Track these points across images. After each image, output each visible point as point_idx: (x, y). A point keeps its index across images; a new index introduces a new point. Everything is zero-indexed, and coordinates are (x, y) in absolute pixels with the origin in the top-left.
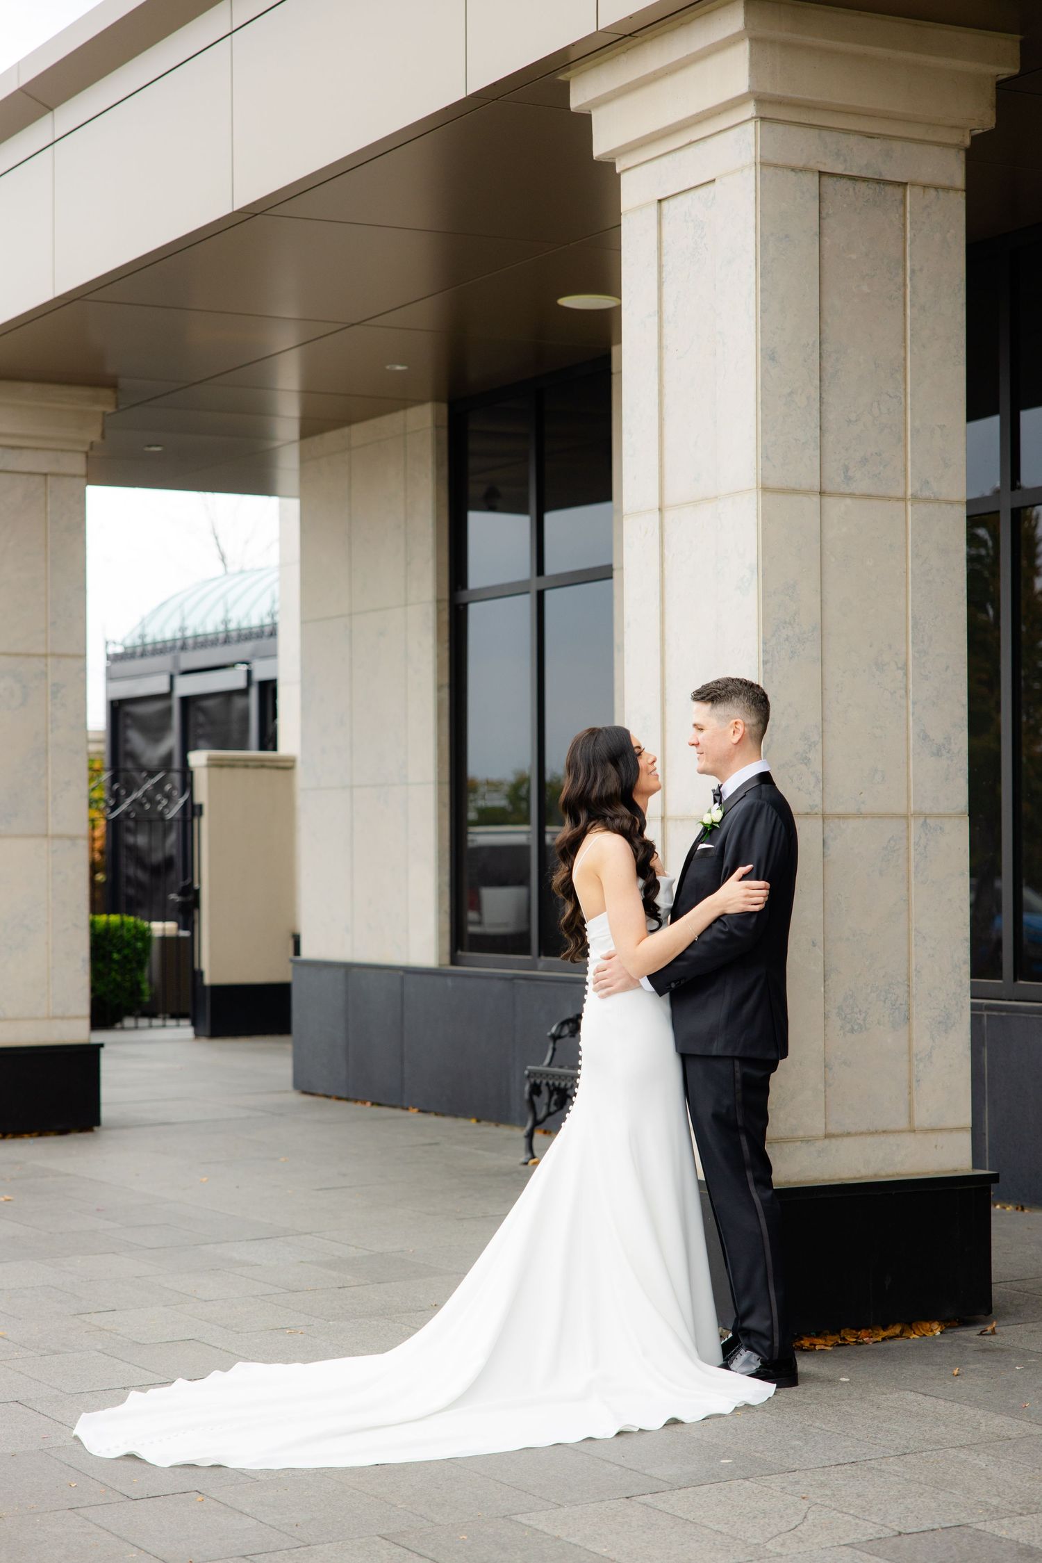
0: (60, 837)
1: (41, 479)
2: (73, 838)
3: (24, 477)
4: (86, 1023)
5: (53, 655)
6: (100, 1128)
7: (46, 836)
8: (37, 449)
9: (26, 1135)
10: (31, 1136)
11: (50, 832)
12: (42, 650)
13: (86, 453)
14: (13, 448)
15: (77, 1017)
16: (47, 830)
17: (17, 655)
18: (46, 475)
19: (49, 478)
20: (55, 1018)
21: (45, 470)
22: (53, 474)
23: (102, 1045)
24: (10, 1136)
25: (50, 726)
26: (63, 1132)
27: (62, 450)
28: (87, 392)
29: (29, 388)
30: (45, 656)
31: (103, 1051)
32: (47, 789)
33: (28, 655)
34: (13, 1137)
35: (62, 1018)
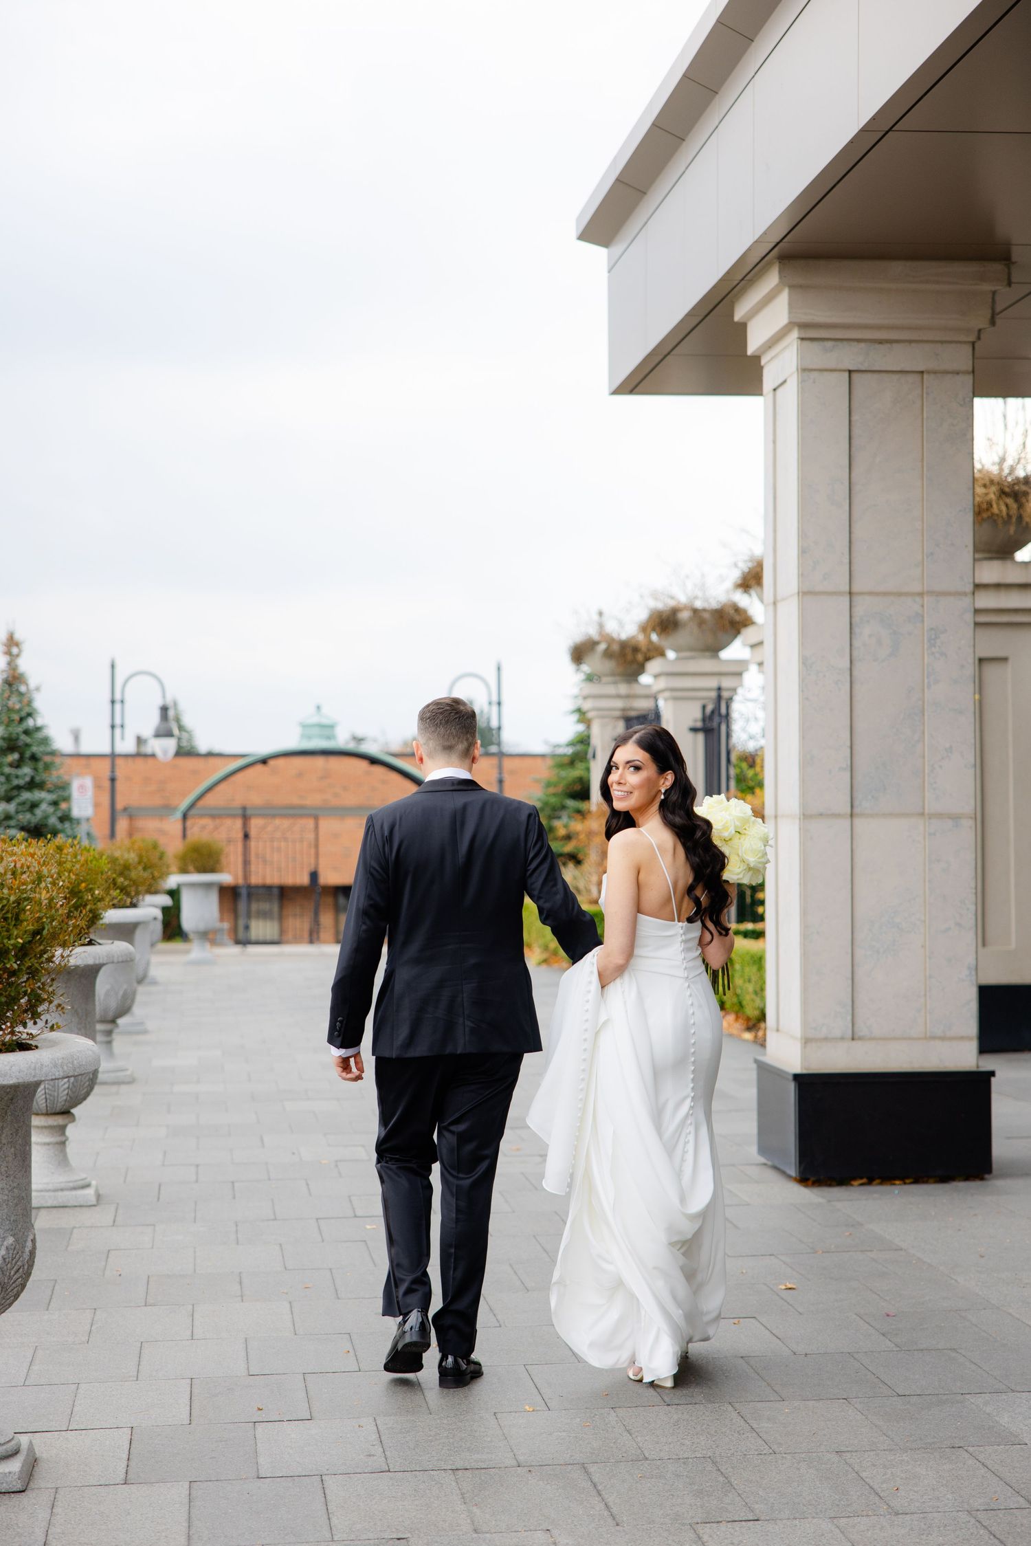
0: (939, 816)
1: (917, 378)
2: (955, 818)
3: (895, 377)
4: (973, 1046)
5: (931, 593)
6: (991, 1176)
7: (922, 814)
8: (910, 341)
9: (897, 1182)
10: (905, 1183)
11: (926, 811)
12: (917, 587)
13: (973, 344)
14: (881, 342)
15: (962, 1038)
16: (924, 809)
17: (885, 594)
18: (922, 372)
19: (925, 376)
20: (933, 1038)
21: (921, 369)
22: (929, 372)
23: (992, 1074)
24: (878, 1181)
25: (926, 681)
26: (944, 1179)
27: (942, 342)
28: (973, 268)
29: (898, 267)
30: (921, 594)
31: (993, 1079)
32: (924, 757)
33: (900, 594)
34: (881, 1184)
35: (943, 1038)
